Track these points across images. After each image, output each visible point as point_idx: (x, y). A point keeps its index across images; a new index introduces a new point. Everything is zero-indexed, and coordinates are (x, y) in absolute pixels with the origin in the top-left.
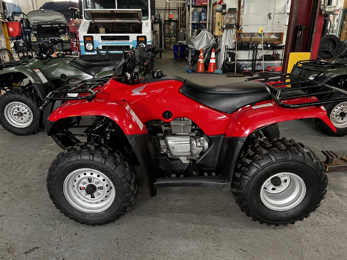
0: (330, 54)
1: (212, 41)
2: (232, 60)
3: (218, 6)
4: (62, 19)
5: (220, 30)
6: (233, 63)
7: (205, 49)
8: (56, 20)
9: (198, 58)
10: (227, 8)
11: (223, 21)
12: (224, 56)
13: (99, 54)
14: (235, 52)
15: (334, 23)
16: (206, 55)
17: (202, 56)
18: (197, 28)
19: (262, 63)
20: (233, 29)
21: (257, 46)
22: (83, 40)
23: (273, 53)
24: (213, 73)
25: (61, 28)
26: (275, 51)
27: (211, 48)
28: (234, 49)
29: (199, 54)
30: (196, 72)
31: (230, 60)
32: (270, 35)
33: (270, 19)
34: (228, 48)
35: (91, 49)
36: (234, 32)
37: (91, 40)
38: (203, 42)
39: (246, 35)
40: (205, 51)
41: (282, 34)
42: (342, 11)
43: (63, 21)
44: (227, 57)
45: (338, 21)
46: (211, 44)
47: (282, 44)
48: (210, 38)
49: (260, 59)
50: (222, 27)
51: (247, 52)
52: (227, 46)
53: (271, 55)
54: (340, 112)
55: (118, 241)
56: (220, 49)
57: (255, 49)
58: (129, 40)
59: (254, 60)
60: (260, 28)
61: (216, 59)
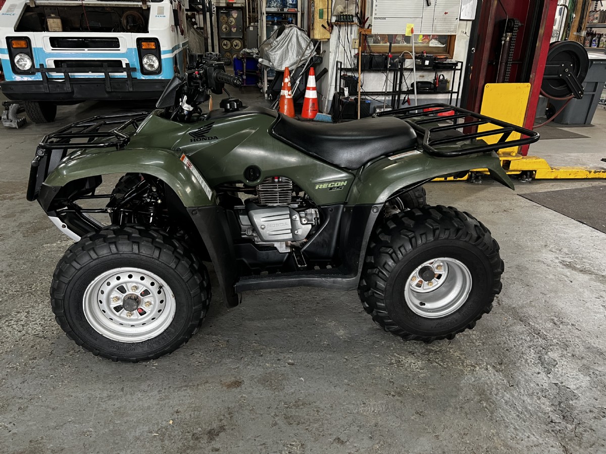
0: (567, 86)
1: (308, 52)
2: (350, 94)
5: (325, 28)
6: (353, 98)
7: (294, 67)
9: (281, 88)
11: (330, 7)
12: (334, 83)
14: (356, 75)
16: (298, 82)
17: (288, 83)
18: (277, 24)
19: (414, 98)
20: (351, 25)
21: (402, 61)
23: (436, 79)
24: (311, 120)
26: (439, 74)
27: (307, 67)
28: (355, 70)
29: (283, 80)
31: (346, 93)
32: (427, 40)
33: (428, 5)
34: (343, 67)
36: (353, 32)
38: (290, 54)
39: (379, 38)
40: (293, 72)
41: (453, 38)
44: (342, 87)
45: (562, 13)
46: (306, 57)
47: (452, 59)
48: (304, 45)
49: (408, 90)
50: (329, 22)
51: (383, 76)
52: (341, 63)
53: (430, 83)
56: (325, 68)
57: (398, 69)
59: (396, 93)
60: (408, 25)
61: (319, 90)
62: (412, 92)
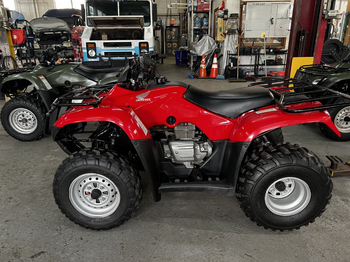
0: (334, 59)
1: (214, 47)
2: (234, 66)
3: (220, 11)
4: (64, 26)
5: (222, 36)
6: (235, 68)
7: (207, 54)
8: (59, 27)
9: (200, 64)
10: (229, 13)
11: (225, 26)
12: (226, 61)
13: (101, 60)
14: (237, 57)
15: (337, 28)
16: (208, 61)
17: (204, 61)
18: (199, 34)
19: (265, 68)
20: (235, 34)
21: (259, 51)
22: (85, 46)
23: (276, 58)
24: (215, 78)
25: (64, 35)
26: (278, 56)
27: (213, 54)
28: (236, 55)
29: (201, 60)
30: (198, 77)
31: (232, 65)
32: (272, 40)
33: (272, 24)
34: (230, 53)
35: (94, 55)
36: (236, 37)
37: (93, 46)
38: (205, 48)
39: (248, 40)
40: (206, 56)
41: (285, 39)
42: (345, 16)
43: (65, 28)
44: (230, 62)
45: (341, 26)
46: (213, 49)
47: (285, 48)
48: (212, 44)
49: (262, 64)
50: (224, 33)
51: (250, 57)
52: (230, 51)
53: (273, 60)
54: (345, 117)
55: (123, 246)
56: (222, 54)
57: (257, 54)
58: (131, 46)
59: (256, 65)
60: (262, 33)
61: (218, 64)
62: (264, 65)
